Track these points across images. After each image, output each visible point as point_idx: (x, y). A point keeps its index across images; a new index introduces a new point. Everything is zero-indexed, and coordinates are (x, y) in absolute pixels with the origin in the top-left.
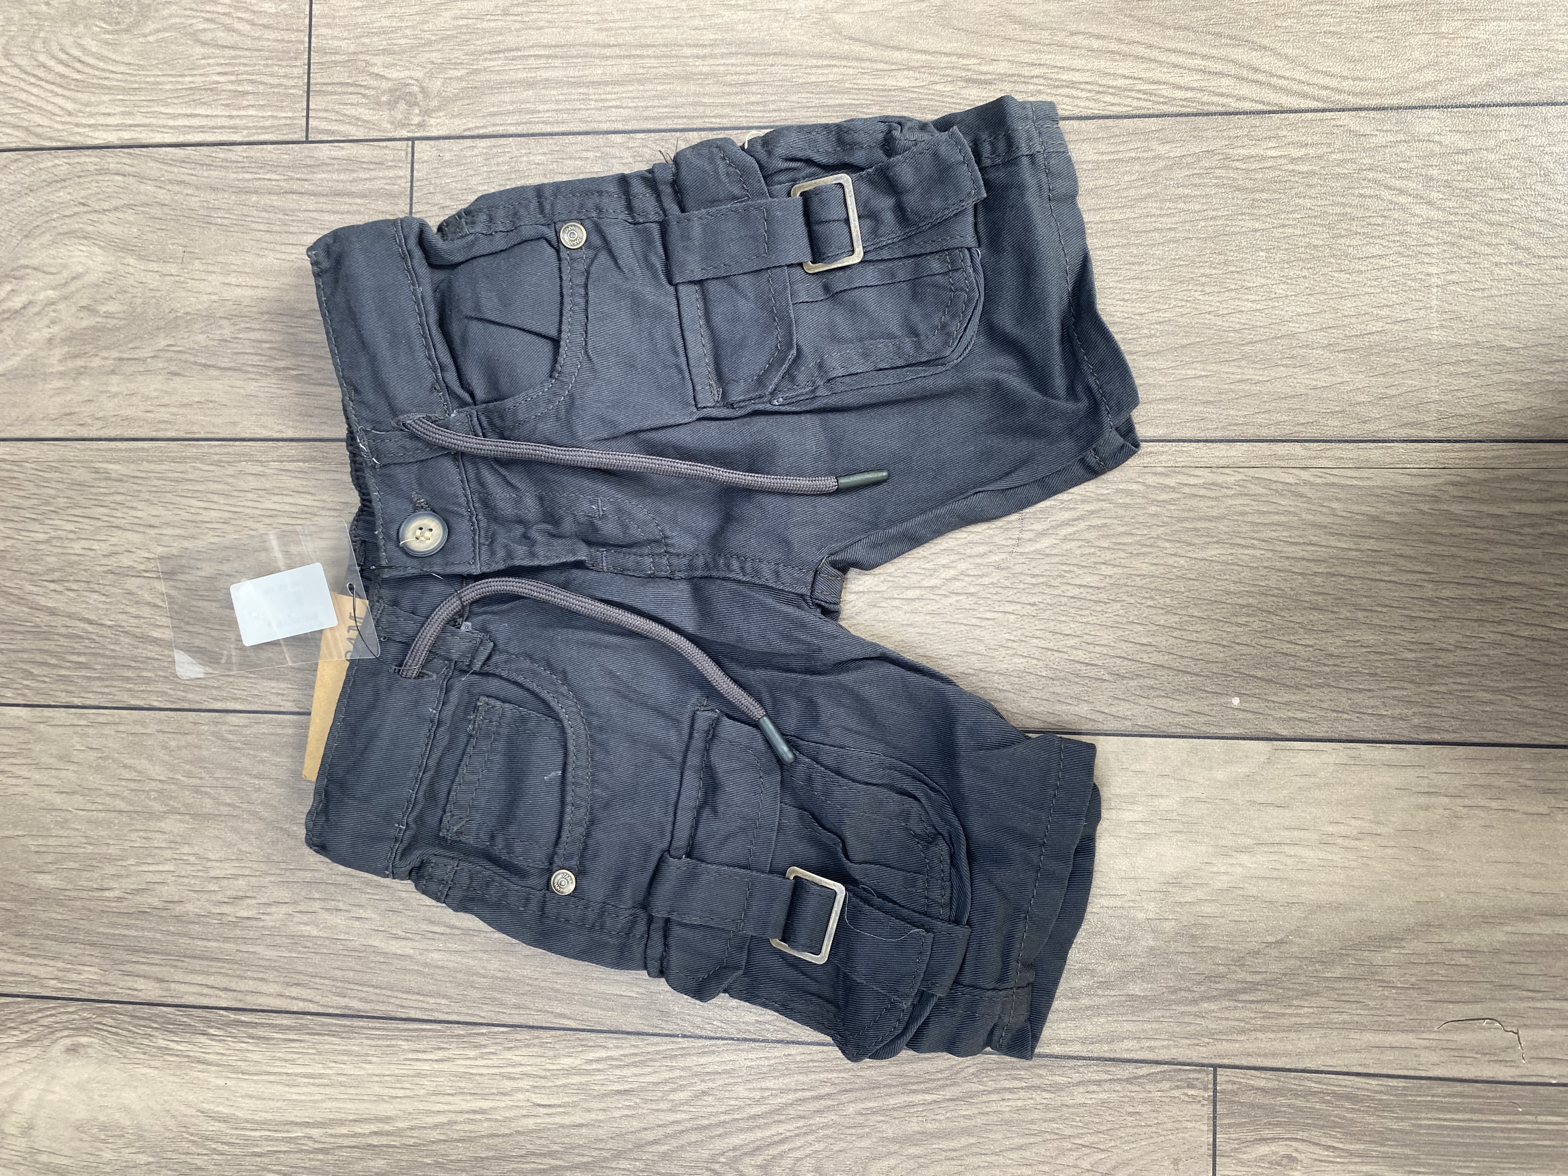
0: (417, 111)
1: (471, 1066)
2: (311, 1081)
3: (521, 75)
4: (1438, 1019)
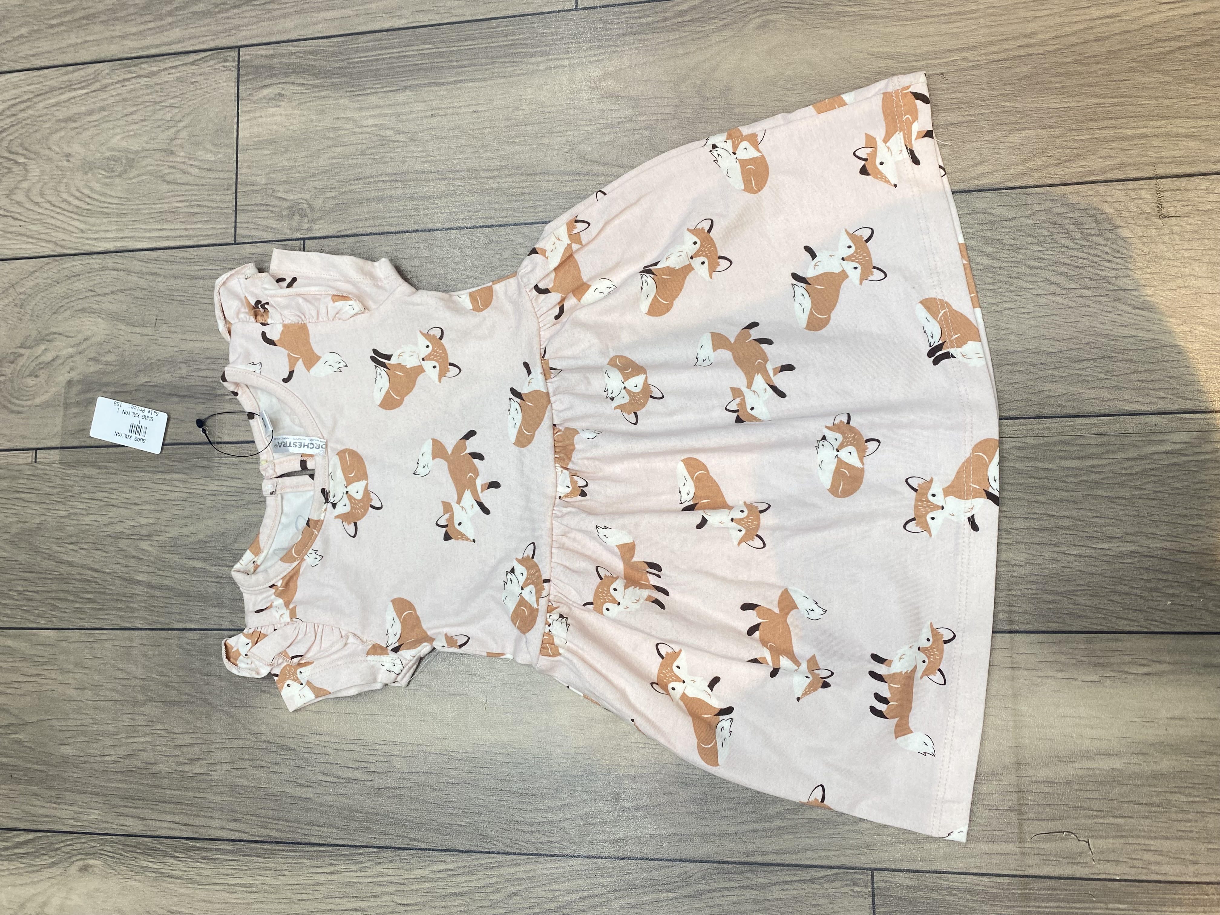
0: (306, 220)
1: (353, 877)
2: (244, 889)
3: (374, 194)
4: (1030, 833)
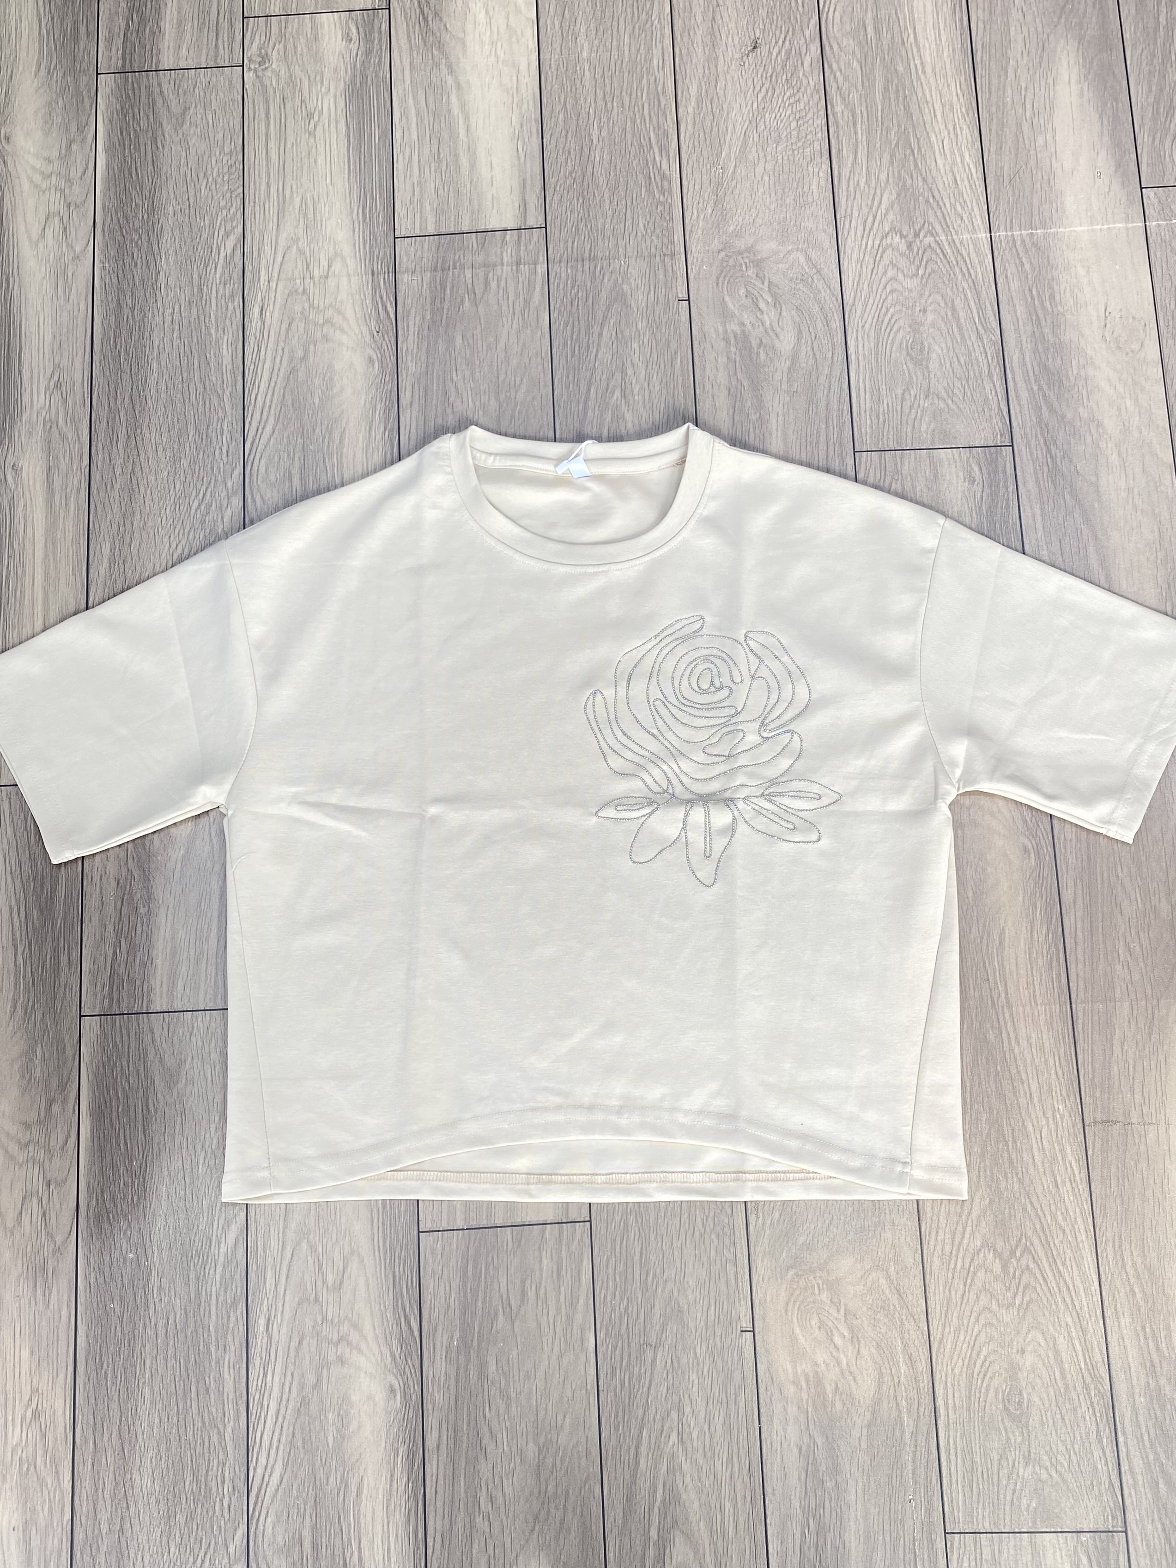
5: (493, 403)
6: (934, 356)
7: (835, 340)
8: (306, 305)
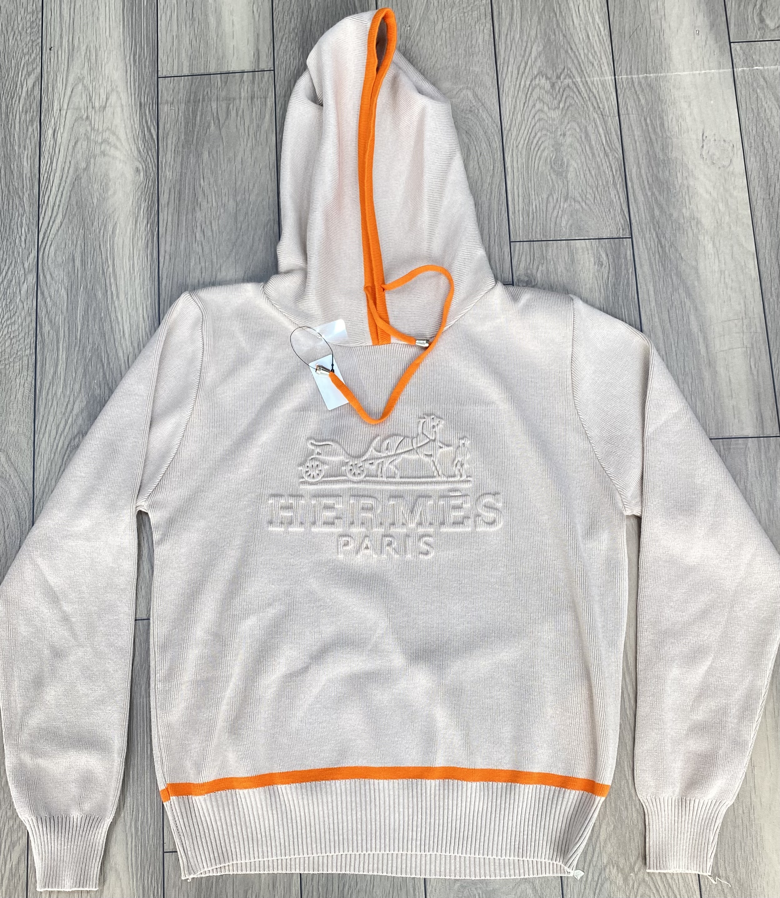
5: (232, 204)
6: (571, 169)
7: (496, 156)
8: (89, 129)
